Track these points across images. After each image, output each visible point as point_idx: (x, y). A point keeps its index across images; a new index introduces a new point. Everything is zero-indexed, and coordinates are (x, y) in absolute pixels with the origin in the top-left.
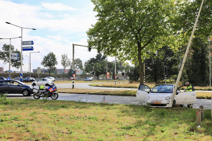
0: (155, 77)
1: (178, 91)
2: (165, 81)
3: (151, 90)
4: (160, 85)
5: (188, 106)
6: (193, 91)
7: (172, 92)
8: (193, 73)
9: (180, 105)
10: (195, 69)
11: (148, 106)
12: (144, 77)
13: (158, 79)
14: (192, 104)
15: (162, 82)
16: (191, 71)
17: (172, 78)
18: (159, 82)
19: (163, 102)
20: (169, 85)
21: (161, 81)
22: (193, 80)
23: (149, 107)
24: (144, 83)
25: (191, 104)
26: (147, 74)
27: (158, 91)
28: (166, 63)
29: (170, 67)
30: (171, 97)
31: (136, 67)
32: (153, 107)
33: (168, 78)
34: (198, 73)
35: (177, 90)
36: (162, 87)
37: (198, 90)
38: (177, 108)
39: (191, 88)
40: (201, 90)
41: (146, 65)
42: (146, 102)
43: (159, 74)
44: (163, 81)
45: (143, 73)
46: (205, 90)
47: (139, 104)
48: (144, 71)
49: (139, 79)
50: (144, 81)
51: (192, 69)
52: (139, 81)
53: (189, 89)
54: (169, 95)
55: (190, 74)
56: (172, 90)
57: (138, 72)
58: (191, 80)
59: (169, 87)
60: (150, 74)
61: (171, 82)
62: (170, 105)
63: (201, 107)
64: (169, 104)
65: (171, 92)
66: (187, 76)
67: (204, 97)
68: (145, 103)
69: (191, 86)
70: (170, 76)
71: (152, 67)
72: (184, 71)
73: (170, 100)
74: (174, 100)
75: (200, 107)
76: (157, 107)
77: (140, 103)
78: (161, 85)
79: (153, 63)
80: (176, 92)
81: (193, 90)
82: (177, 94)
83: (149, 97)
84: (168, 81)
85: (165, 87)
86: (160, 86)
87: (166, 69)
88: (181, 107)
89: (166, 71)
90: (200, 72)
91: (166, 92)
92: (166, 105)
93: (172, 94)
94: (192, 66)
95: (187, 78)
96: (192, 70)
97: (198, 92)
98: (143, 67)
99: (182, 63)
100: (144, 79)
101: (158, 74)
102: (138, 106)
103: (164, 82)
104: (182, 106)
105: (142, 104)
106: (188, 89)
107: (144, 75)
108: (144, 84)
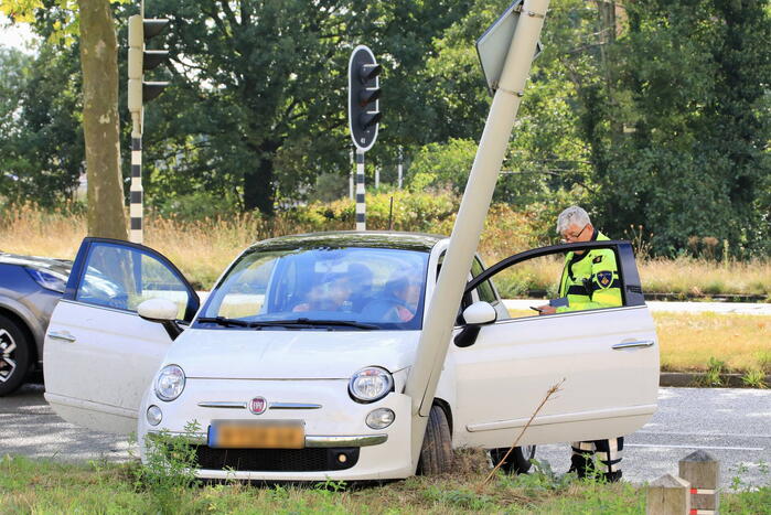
0: (257, 163)
1: (478, 311)
2: (361, 209)
3: (203, 296)
4: (294, 246)
5: (580, 463)
6: (625, 303)
7: (416, 324)
8: (636, 118)
9: (497, 454)
10: (660, 81)
11: (168, 468)
12: (137, 158)
13: (288, 190)
14: (620, 441)
15: (329, 215)
16: (626, 99)
17: (430, 178)
18: (295, 219)
19: (319, 429)
20: (393, 246)
21: (315, 211)
22: (645, 197)
23: (180, 481)
24: (137, 224)
25: (602, 445)
26: (172, 133)
27: (272, 308)
28: (374, 15)
29: (412, 60)
30: (407, 369)
31: (47, 54)
32: (215, 482)
33: (390, 179)
34: (692, 125)
35: (466, 302)
36: (319, 268)
37: (690, 297)
38: (465, 488)
39: (607, 274)
40: (715, 293)
41: (151, 34)
42: (145, 427)
43: (295, 135)
44: (339, 207)
45: (126, 116)
46: (754, 299)
47: (72, 448)
48: (135, 101)
49: (82, 189)
50: (137, 210)
51: (632, 81)
52: (77, 208)
53: (587, 289)
54: (389, 349)
55: (617, 135)
56: (412, 294)
57: (70, 106)
58: (621, 192)
59: (384, 268)
60: (196, 132)
61: (420, 221)
62: (392, 458)
63: (699, 465)
64: (380, 440)
65: (407, 316)
66: (577, 151)
67: (735, 363)
68: (133, 438)
69: (609, 254)
70: (409, 157)
71: (218, 61)
72: (557, 106)
73: (392, 401)
74: (440, 405)
75: (682, 464)
76: (258, 484)
77: (89, 444)
78: (308, 245)
79: (231, 15)
80: (460, 320)
81: (633, 294)
82: (468, 336)
83: (176, 369)
84: (388, 201)
85: (342, 267)
86: (291, 256)
87: (362, 78)
88: (506, 469)
89: (362, 102)
90: (708, 111)
91: (359, 319)
92: (351, 453)
93: (413, 336)
94: (637, 46)
95: (579, 179)
96: (637, 87)
97: (686, 315)
98: (123, 56)
99: (517, 13)
100: (137, 185)
101: (282, 127)
102: (64, 468)
103: (349, 219)
104: (513, 460)
105: (101, 448)
106: (574, 290)
107: (127, 144)
108: (135, 236)
